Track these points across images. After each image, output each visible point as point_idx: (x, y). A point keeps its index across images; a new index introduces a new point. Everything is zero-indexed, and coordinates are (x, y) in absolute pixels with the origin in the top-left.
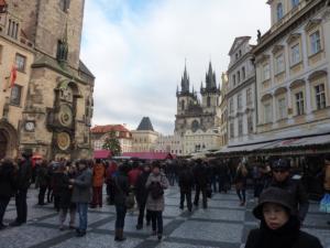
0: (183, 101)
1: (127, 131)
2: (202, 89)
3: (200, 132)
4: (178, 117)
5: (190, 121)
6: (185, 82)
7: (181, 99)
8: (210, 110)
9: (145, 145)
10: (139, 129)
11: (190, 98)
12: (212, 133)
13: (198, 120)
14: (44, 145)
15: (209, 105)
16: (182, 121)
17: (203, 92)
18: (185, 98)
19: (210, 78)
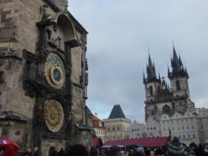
0: (151, 87)
1: (99, 120)
2: (169, 74)
3: (177, 116)
4: (148, 103)
5: (160, 106)
6: (151, 69)
7: (149, 85)
8: (181, 94)
9: (118, 134)
10: (110, 118)
11: (158, 84)
12: (191, 115)
13: (169, 104)
14: (17, 120)
15: (179, 89)
16: (152, 107)
17: (171, 76)
18: (152, 84)
19: (176, 63)
